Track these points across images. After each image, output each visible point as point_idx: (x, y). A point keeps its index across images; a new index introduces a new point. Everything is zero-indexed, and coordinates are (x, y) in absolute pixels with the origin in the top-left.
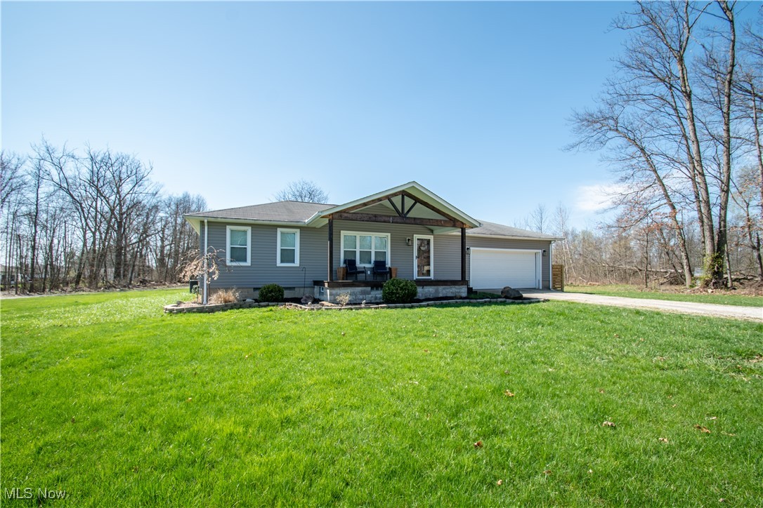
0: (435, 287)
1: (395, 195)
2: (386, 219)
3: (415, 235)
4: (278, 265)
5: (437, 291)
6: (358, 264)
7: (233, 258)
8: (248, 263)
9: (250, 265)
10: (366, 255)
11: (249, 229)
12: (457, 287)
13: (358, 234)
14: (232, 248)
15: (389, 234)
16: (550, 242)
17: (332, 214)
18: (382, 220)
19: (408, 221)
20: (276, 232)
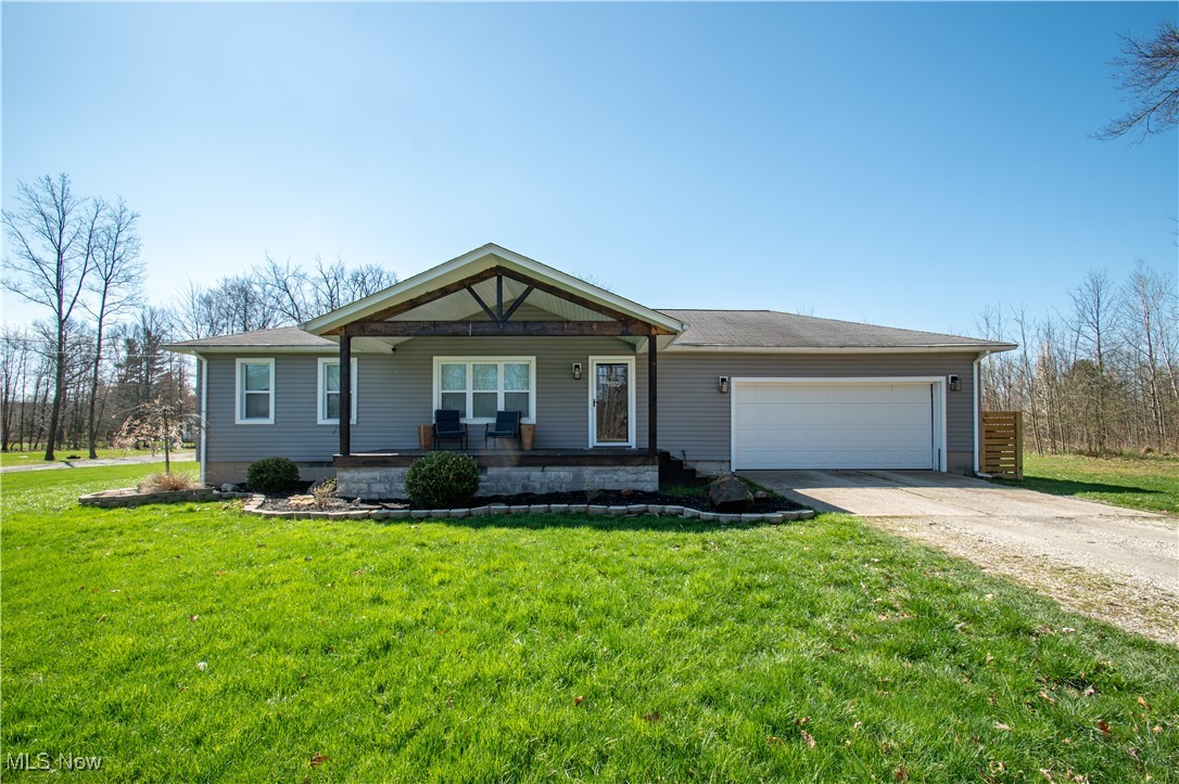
0: (575, 469)
1: (480, 277)
2: (460, 328)
3: (591, 358)
4: (319, 423)
5: (577, 477)
6: (469, 419)
7: (250, 413)
8: (271, 421)
9: (273, 423)
10: (484, 402)
11: (271, 362)
12: (629, 468)
13: (469, 362)
14: (247, 395)
15: (533, 360)
16: (977, 355)
17: (345, 326)
18: (451, 331)
19: (510, 329)
20: (316, 364)
